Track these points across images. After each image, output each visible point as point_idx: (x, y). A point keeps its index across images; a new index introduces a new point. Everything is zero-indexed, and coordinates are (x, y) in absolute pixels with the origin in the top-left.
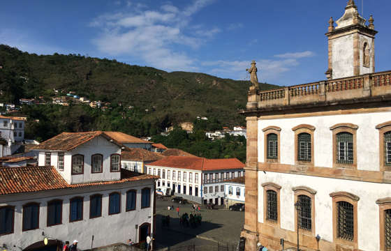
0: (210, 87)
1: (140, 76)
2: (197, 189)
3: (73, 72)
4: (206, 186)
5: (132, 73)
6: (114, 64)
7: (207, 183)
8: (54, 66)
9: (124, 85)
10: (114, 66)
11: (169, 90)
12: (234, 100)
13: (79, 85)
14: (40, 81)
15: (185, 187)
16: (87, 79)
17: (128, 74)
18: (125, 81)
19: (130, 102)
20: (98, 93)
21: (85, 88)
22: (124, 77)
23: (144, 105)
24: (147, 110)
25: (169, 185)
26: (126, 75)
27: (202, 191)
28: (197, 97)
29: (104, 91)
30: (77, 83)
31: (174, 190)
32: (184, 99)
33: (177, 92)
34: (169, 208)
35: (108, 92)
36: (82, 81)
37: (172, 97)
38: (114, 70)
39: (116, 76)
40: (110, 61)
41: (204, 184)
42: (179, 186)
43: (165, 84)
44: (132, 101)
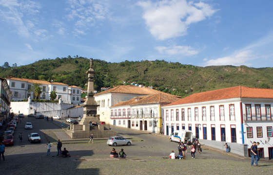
0: (236, 73)
1: (181, 69)
2: (233, 131)
3: (136, 70)
4: (250, 125)
5: (175, 67)
6: (163, 63)
7: (252, 121)
8: (124, 67)
9: (170, 76)
10: (163, 64)
11: (203, 76)
12: (258, 81)
13: (139, 77)
14: (115, 76)
15: (213, 130)
16: (144, 73)
17: (172, 68)
18: (170, 73)
19: (174, 86)
20: (152, 81)
21: (143, 79)
22: (170, 70)
23: (184, 88)
24: (186, 91)
25: (190, 128)
26: (171, 69)
27: (243, 132)
28: (226, 80)
29: (155, 80)
30: (138, 76)
31: (197, 136)
32: (215, 82)
33: (210, 77)
34: (173, 155)
35: (158, 80)
36: (141, 74)
37: (205, 81)
38: (163, 67)
39: (164, 70)
40: (160, 61)
41: (247, 121)
42: (205, 129)
43: (199, 73)
44: (175, 85)
